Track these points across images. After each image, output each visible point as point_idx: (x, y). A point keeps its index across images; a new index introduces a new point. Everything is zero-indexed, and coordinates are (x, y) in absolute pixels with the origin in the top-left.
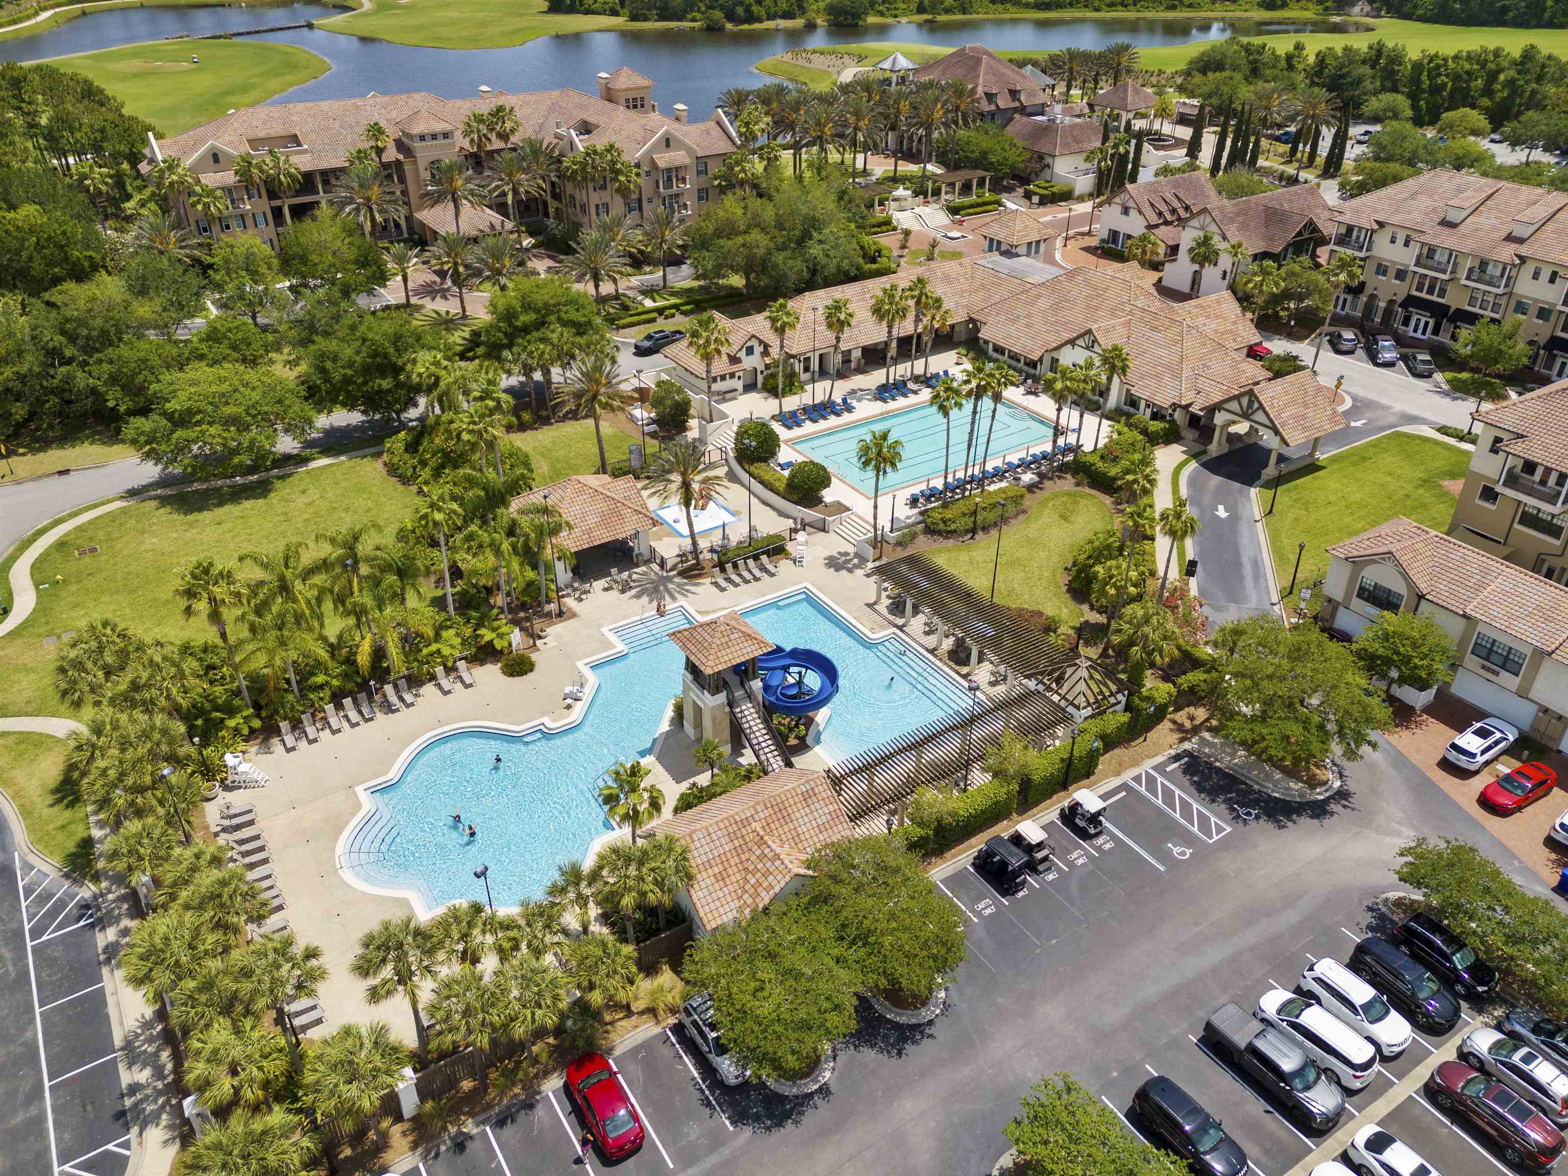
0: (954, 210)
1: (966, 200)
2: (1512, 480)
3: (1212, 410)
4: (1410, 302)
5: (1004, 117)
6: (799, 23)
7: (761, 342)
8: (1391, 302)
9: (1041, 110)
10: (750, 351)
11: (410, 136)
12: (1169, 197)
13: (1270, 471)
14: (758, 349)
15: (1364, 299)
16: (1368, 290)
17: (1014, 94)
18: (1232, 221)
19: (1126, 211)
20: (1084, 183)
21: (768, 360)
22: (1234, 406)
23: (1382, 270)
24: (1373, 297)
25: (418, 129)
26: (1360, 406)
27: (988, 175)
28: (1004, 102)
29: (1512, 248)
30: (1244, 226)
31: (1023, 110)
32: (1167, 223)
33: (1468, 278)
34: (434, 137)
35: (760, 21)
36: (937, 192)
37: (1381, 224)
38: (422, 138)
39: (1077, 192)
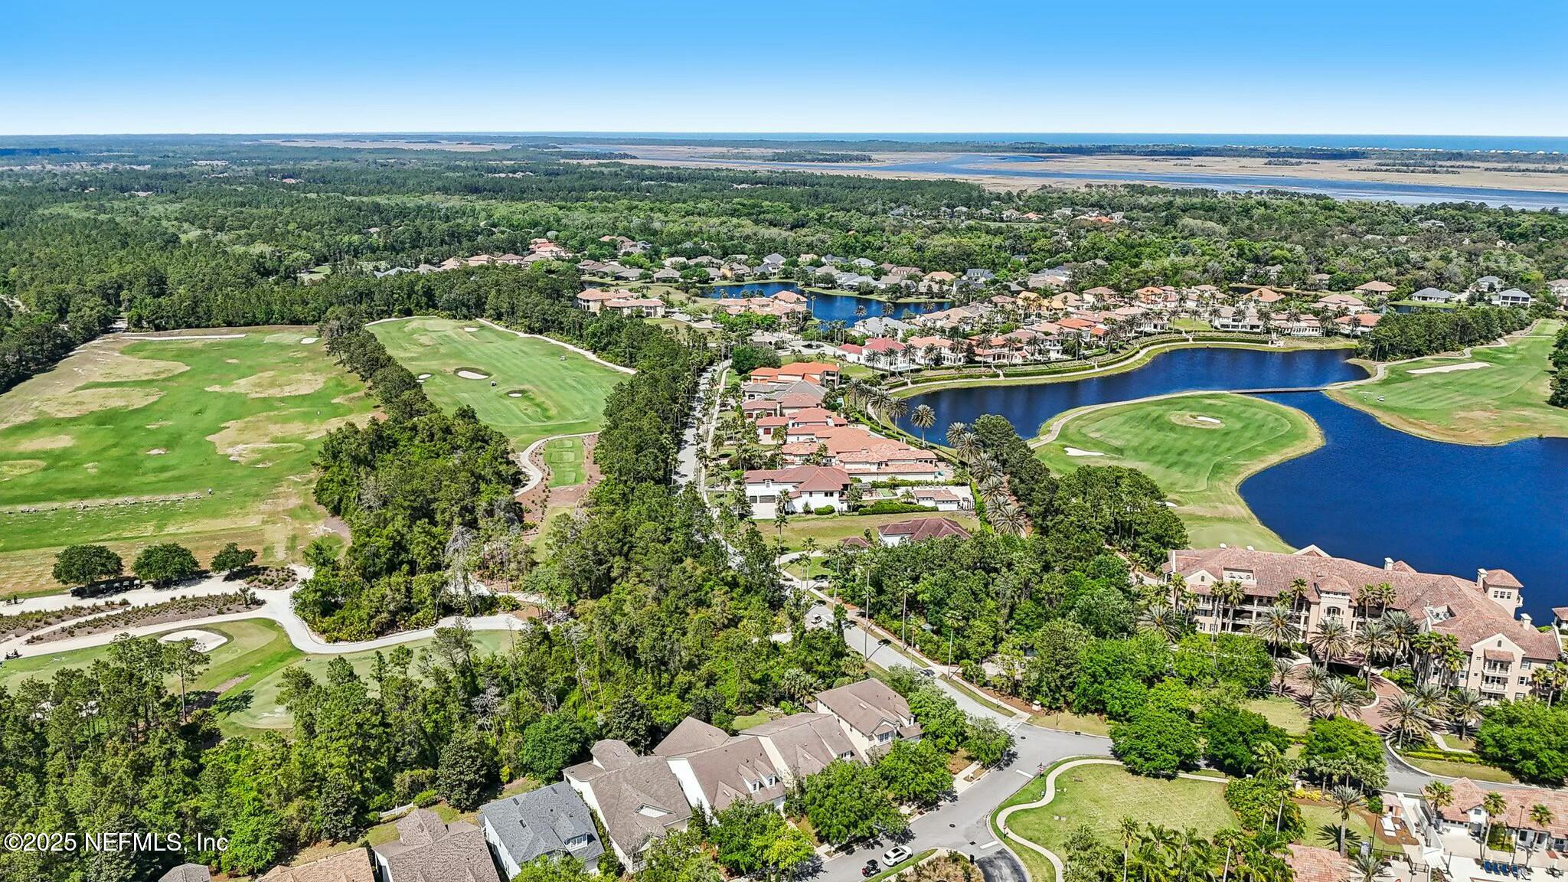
10: (1478, 813)
14: (1485, 814)
34: (1336, 594)
38: (1328, 593)
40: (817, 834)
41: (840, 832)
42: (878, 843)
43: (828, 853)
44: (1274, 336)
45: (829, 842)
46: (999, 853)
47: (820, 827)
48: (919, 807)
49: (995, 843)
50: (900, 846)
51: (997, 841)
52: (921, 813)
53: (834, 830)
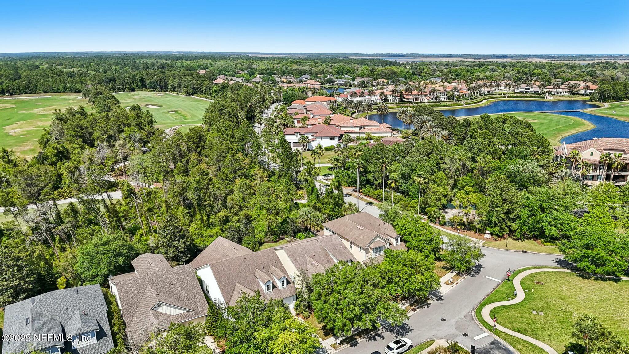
40: (323, 328)
41: (345, 325)
42: (379, 335)
43: (333, 346)
44: (547, 95)
45: (334, 335)
46: (492, 343)
47: (326, 321)
48: (411, 305)
49: (486, 334)
50: (400, 338)
51: (487, 333)
52: (414, 310)
53: (339, 324)
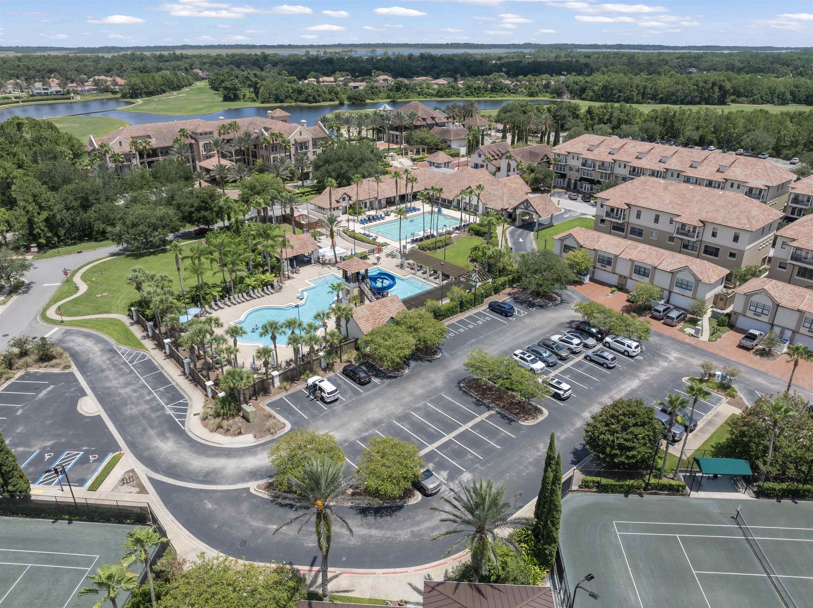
0: (414, 160)
1: (417, 157)
2: (608, 215)
3: (515, 209)
4: (582, 179)
5: (430, 127)
6: (337, 102)
7: (348, 196)
8: (576, 180)
9: (443, 125)
10: (344, 199)
11: (196, 134)
12: (495, 150)
13: (536, 228)
14: (347, 199)
15: (567, 180)
16: (568, 177)
17: (433, 118)
18: (518, 155)
19: (480, 156)
20: (463, 151)
21: (351, 202)
22: (522, 206)
23: (571, 169)
24: (570, 179)
25: (199, 131)
26: (567, 211)
27: (426, 147)
28: (430, 121)
29: (611, 157)
30: (523, 157)
31: (437, 125)
32: (496, 159)
33: (599, 169)
34: (206, 134)
35: (319, 102)
36: (406, 154)
37: (569, 153)
38: (201, 134)
39: (461, 154)
44: (72, 95)
51: (57, 328)
